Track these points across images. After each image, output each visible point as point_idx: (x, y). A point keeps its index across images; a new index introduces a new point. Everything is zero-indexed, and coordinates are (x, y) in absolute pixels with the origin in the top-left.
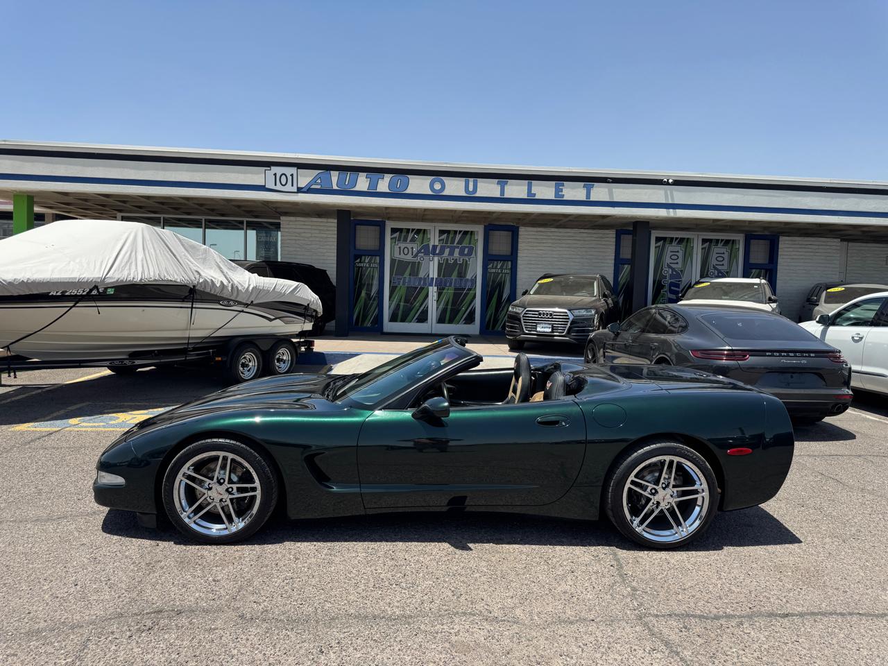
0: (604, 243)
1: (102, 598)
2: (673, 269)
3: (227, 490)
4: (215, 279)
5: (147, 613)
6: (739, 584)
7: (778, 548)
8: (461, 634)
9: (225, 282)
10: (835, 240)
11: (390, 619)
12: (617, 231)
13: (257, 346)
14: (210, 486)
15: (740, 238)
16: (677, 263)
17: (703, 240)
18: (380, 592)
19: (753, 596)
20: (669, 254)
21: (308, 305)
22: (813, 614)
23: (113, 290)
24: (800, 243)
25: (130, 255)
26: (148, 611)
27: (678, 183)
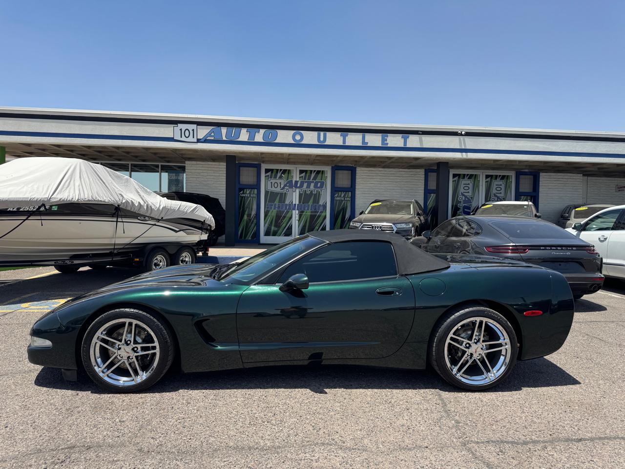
0: (416, 178)
1: (26, 437)
2: (466, 197)
3: (133, 349)
4: (135, 200)
5: (62, 449)
6: (539, 416)
7: (565, 388)
8: (321, 460)
9: (142, 203)
10: (579, 175)
11: (262, 449)
12: (425, 170)
13: (165, 250)
14: (120, 347)
15: (512, 174)
16: (468, 192)
17: (486, 175)
18: (254, 428)
19: (551, 425)
20: (463, 186)
21: (204, 221)
22: (600, 438)
23: (57, 207)
24: (555, 177)
25: (70, 182)
26: (63, 447)
27: (468, 134)
